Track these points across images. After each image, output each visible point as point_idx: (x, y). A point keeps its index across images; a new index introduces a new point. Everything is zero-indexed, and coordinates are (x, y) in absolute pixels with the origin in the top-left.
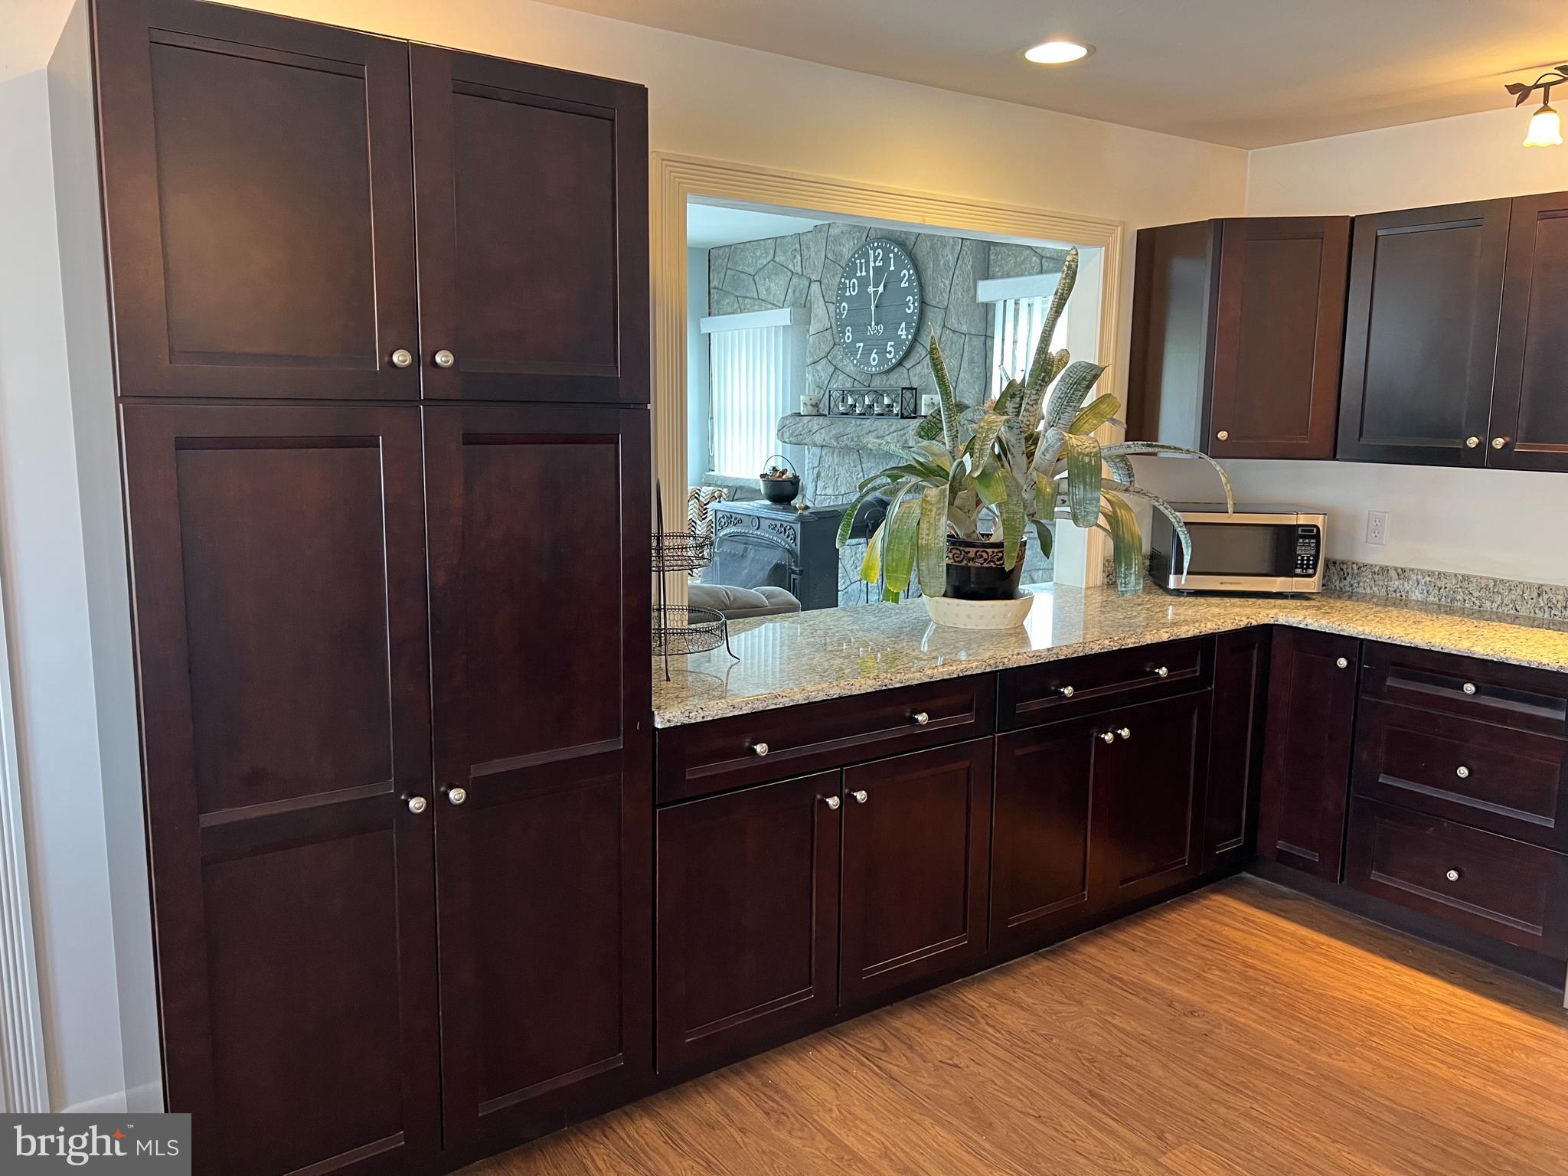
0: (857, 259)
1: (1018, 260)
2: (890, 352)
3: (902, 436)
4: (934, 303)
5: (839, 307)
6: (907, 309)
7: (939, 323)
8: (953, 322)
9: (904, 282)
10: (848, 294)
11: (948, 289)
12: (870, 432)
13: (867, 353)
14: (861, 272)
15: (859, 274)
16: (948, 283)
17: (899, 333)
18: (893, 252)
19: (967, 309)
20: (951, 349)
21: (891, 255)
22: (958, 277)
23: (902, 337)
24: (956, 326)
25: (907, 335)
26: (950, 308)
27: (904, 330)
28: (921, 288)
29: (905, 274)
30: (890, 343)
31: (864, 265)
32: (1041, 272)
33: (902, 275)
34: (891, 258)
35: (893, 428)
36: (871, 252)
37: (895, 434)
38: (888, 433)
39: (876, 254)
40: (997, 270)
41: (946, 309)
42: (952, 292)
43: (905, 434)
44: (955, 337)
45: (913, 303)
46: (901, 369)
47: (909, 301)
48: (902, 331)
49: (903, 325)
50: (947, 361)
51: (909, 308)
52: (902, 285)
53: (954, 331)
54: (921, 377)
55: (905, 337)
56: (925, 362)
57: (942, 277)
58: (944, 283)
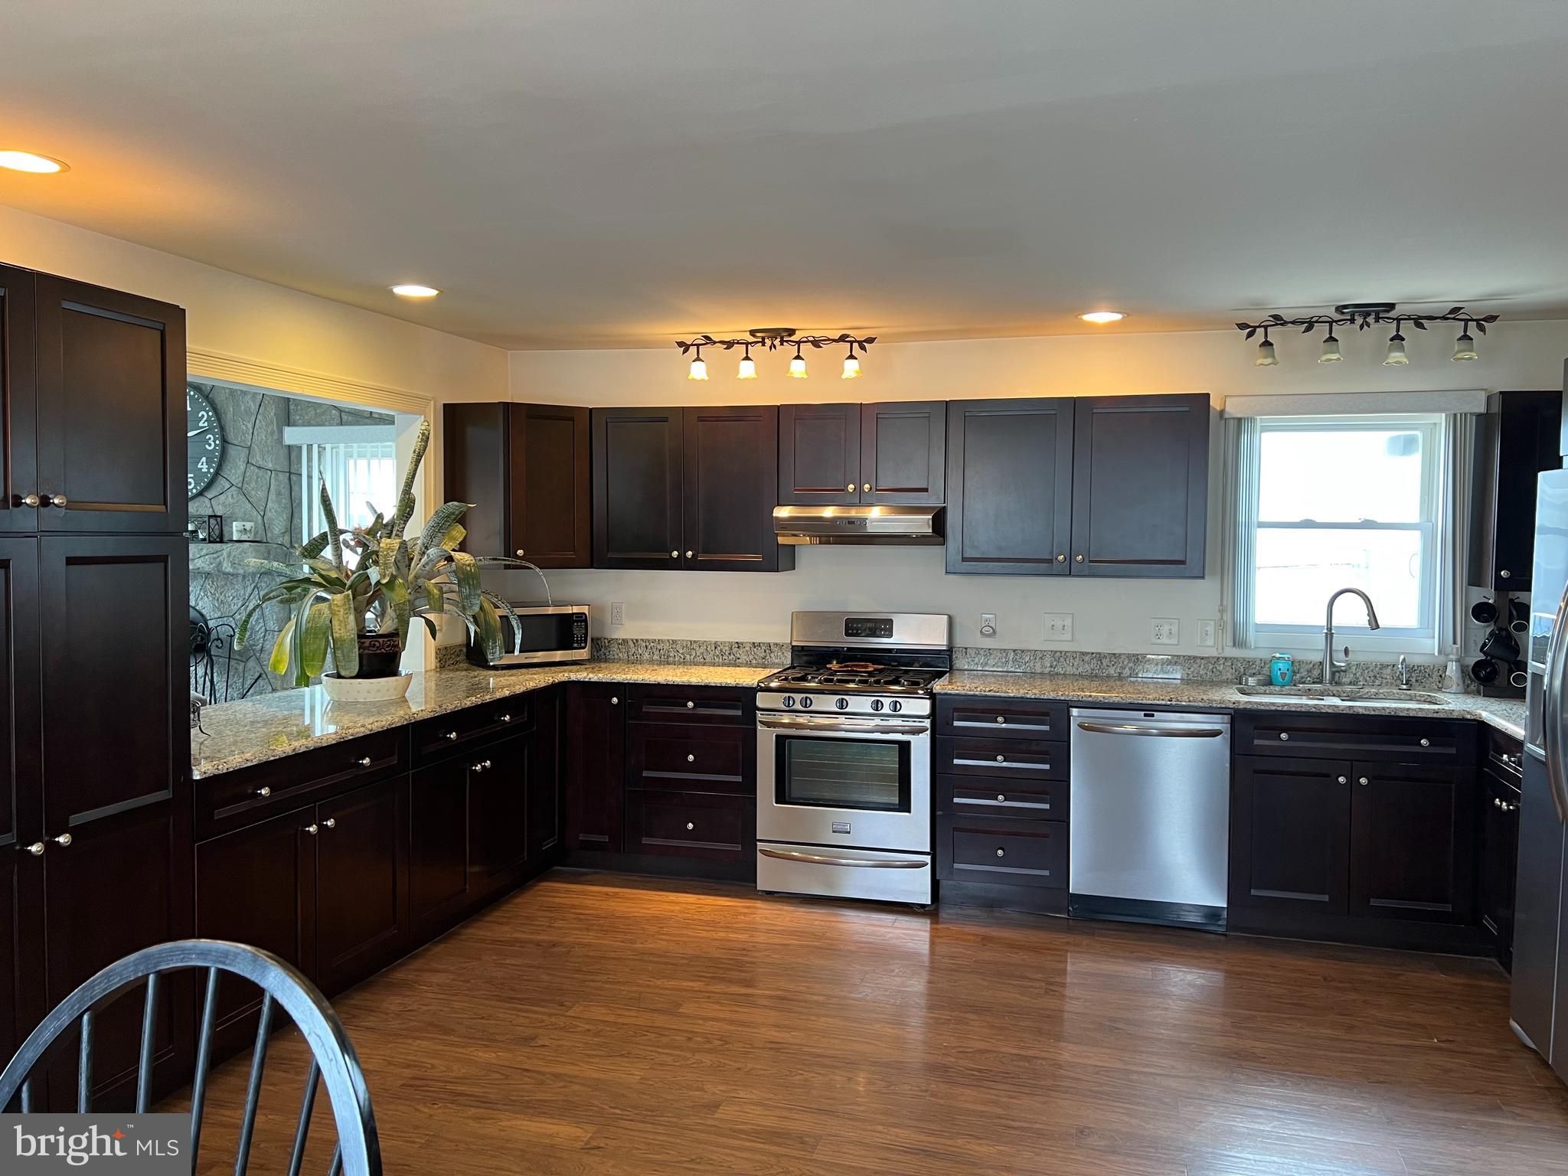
1: (318, 411)
2: (189, 484)
3: (215, 559)
4: (236, 442)
6: (207, 446)
7: (242, 460)
8: (257, 459)
9: (202, 421)
11: (251, 431)
16: (250, 426)
17: (199, 466)
18: (189, 394)
19: (272, 449)
20: (257, 482)
21: (187, 397)
22: (260, 421)
23: (203, 470)
24: (261, 463)
25: (208, 469)
26: (254, 448)
27: (205, 464)
28: (222, 428)
29: (203, 416)
30: (188, 476)
32: (341, 424)
33: (200, 415)
35: (204, 552)
37: (207, 557)
38: (199, 556)
40: (298, 418)
41: (249, 448)
42: (255, 433)
43: (218, 557)
44: (261, 473)
45: (214, 441)
46: (201, 499)
47: (210, 438)
48: (202, 464)
49: (204, 459)
50: (253, 492)
51: (210, 445)
52: (201, 424)
53: (259, 468)
54: (225, 506)
55: (206, 470)
56: (229, 493)
57: (244, 420)
58: (246, 426)
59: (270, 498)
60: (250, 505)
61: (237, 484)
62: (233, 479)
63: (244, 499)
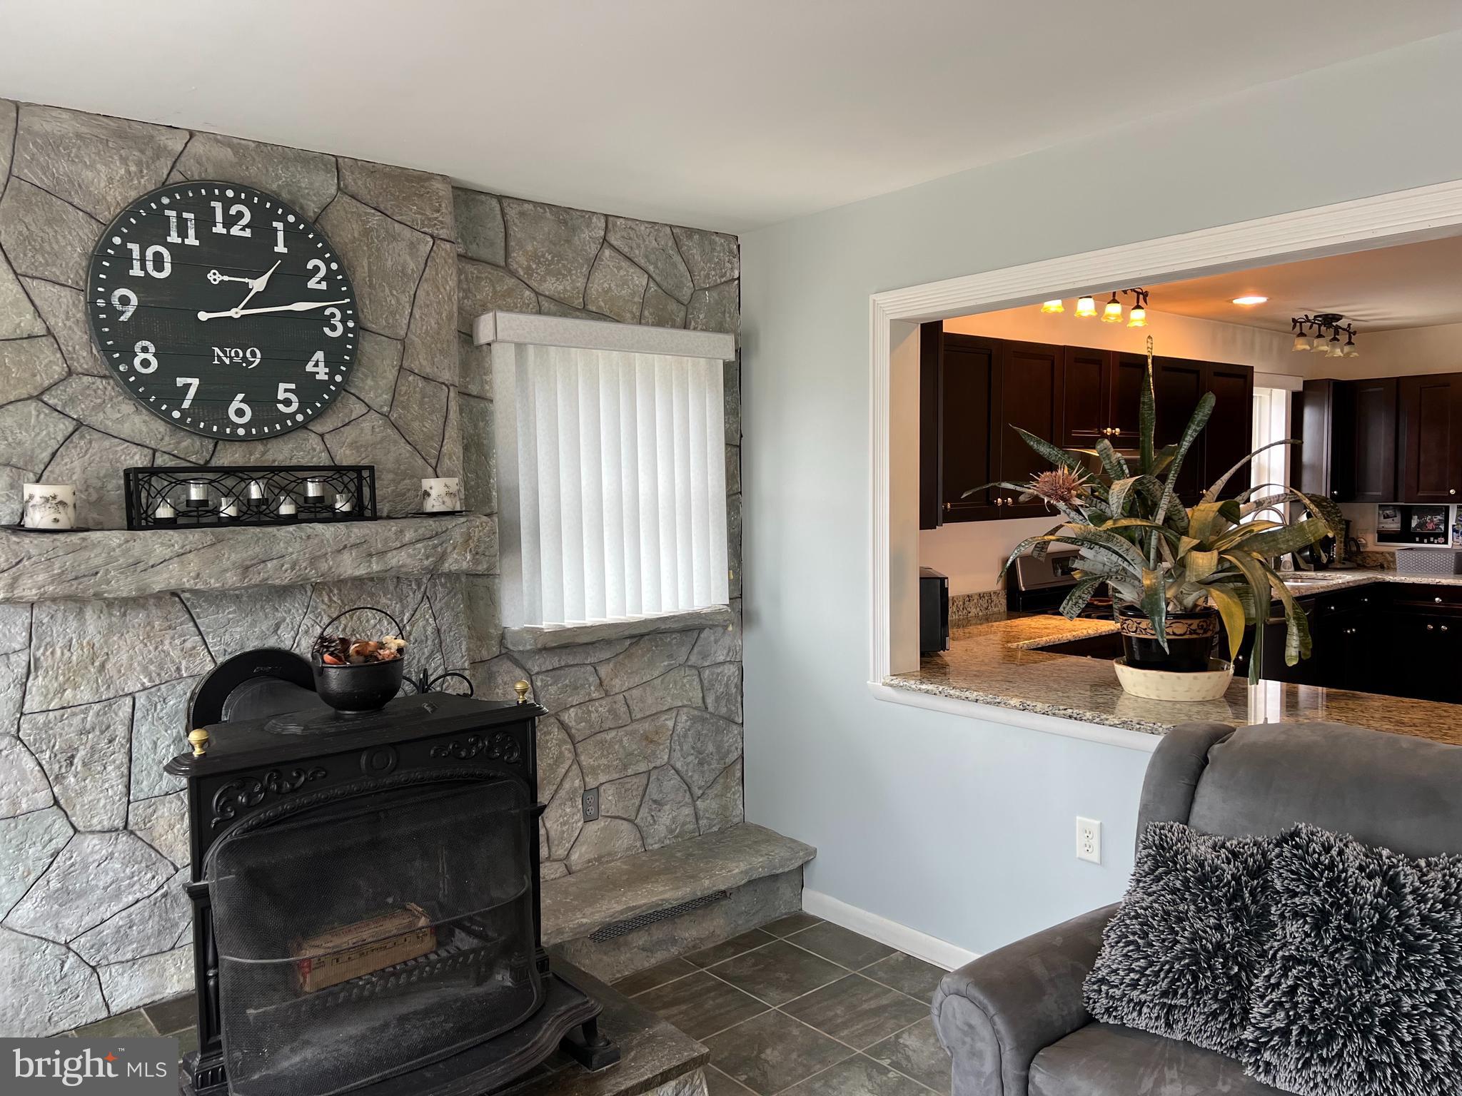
0: (169, 207)
2: (287, 402)
3: (435, 547)
4: (373, 327)
5: (107, 296)
6: (326, 330)
8: (422, 362)
9: (315, 279)
10: (136, 271)
11: (407, 311)
12: (345, 547)
13: (213, 401)
14: (183, 233)
15: (174, 238)
16: (405, 299)
17: (310, 368)
18: (282, 219)
19: (448, 346)
20: (421, 404)
21: (279, 225)
22: (428, 294)
23: (318, 377)
24: (428, 370)
25: (331, 375)
26: (412, 343)
27: (321, 364)
29: (317, 269)
30: (282, 386)
31: (191, 225)
33: (310, 266)
34: (276, 230)
35: (409, 536)
36: (218, 206)
37: (419, 545)
39: (233, 211)
41: (403, 341)
42: (417, 313)
44: (430, 389)
45: (343, 321)
46: (302, 434)
47: (333, 315)
48: (316, 365)
49: (319, 355)
50: (416, 425)
51: (334, 328)
52: (312, 284)
53: (426, 378)
54: (358, 449)
55: (326, 378)
56: (366, 425)
57: (391, 288)
58: (398, 300)
59: (446, 437)
60: (409, 448)
61: (382, 407)
62: (369, 397)
63: (397, 436)
